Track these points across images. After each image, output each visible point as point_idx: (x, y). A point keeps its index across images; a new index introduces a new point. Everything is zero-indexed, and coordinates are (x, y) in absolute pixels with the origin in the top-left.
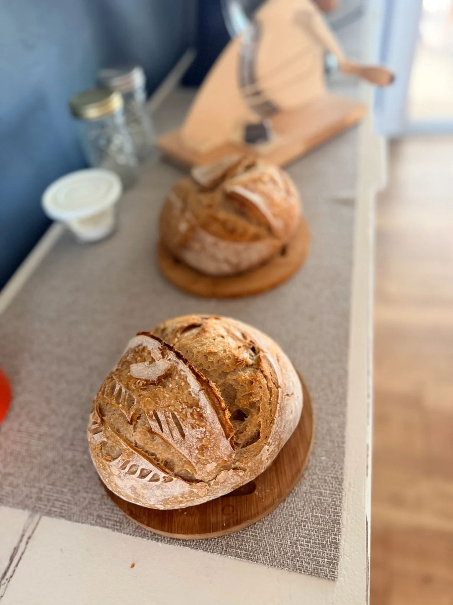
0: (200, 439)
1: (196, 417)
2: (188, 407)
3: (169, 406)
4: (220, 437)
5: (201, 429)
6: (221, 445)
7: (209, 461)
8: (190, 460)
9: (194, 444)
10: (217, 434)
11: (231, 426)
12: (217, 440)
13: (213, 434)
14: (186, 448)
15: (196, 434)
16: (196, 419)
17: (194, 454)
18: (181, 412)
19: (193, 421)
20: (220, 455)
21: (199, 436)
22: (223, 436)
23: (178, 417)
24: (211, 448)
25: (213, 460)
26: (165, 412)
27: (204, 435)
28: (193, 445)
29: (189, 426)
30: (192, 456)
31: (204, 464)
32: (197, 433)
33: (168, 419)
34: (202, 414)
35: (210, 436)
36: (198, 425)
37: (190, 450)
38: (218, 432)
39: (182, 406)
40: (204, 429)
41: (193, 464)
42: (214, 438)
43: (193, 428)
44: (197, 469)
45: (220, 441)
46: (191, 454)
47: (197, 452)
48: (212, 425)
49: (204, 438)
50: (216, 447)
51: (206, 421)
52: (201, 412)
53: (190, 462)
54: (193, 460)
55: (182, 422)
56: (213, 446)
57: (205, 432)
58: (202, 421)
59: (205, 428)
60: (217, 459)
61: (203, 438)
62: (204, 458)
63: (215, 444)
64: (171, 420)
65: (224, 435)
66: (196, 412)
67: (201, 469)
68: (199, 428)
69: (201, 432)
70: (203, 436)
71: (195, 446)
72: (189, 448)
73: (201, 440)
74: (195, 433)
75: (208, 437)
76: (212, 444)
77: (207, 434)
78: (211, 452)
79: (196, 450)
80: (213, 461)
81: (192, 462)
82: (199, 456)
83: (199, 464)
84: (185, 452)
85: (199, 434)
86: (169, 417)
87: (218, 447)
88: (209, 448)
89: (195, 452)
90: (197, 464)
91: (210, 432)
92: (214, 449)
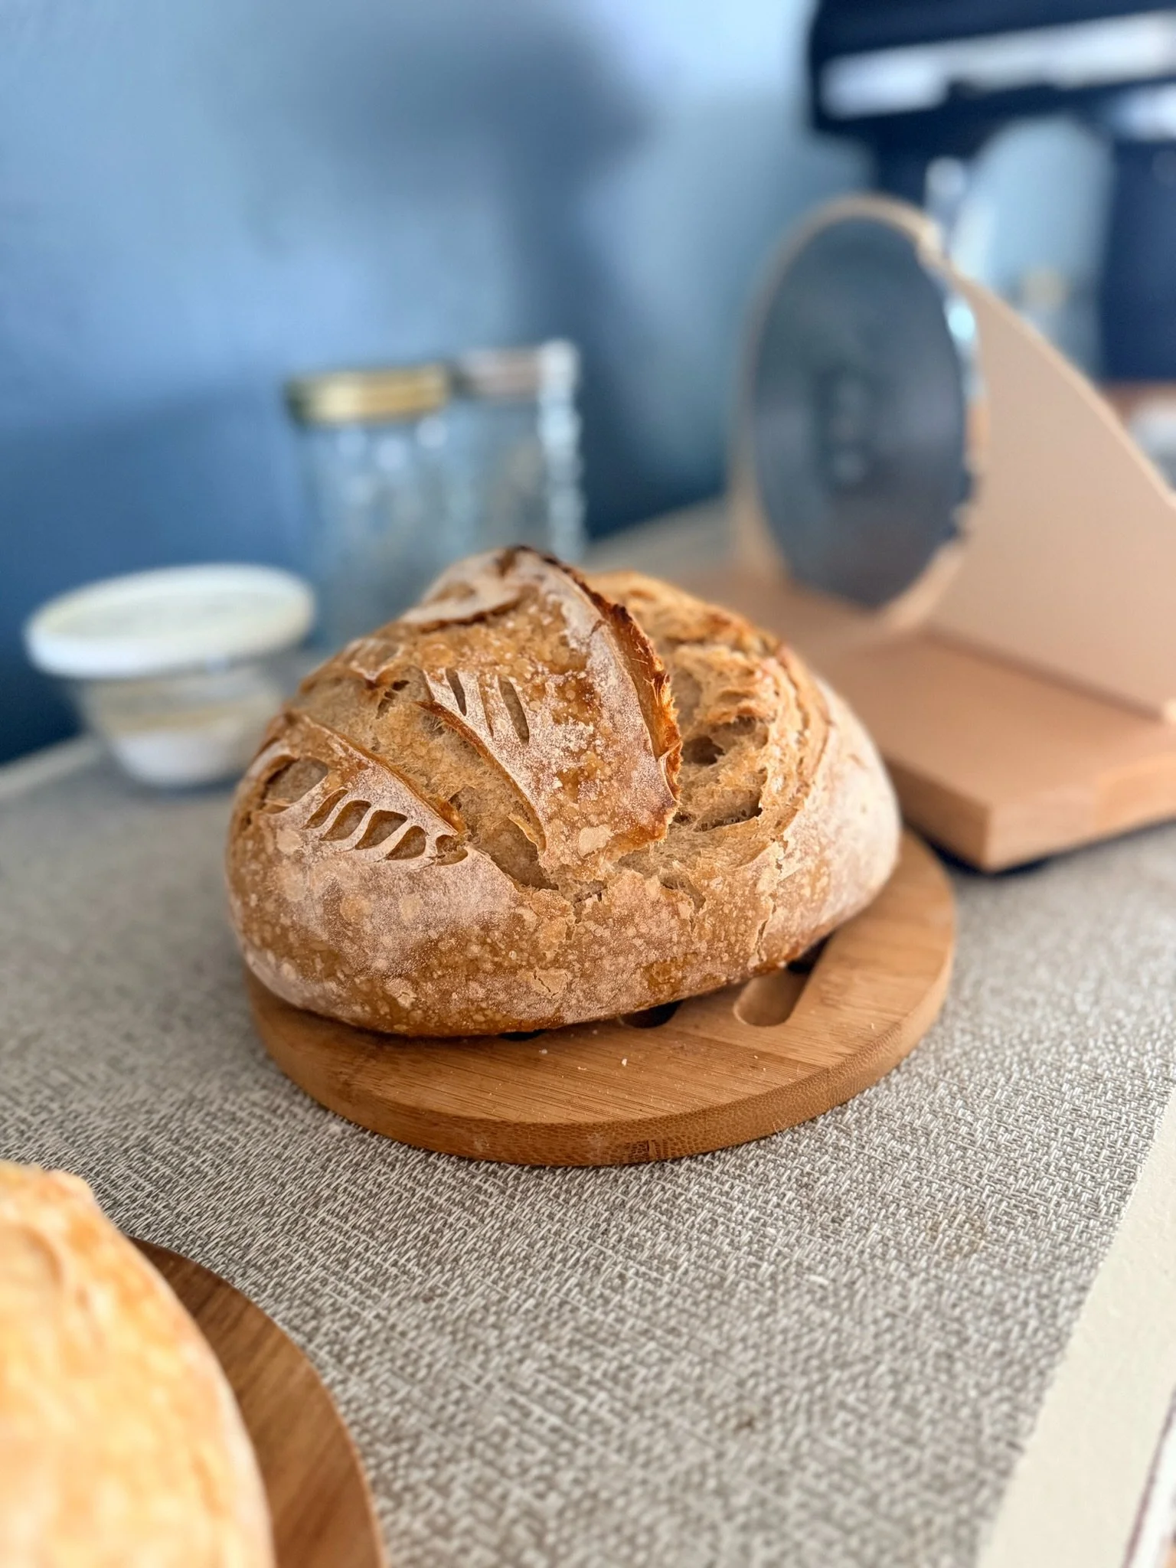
0: (572, 753)
1: (571, 695)
2: (552, 671)
3: (496, 664)
4: (637, 752)
5: (581, 726)
6: (635, 774)
7: (593, 819)
8: (533, 803)
9: (553, 761)
10: (630, 745)
11: (674, 728)
12: (625, 760)
13: (615, 742)
14: (527, 768)
15: (565, 737)
16: (569, 701)
17: (548, 789)
18: (527, 681)
19: (562, 705)
20: (629, 807)
21: (571, 745)
22: (646, 750)
23: (518, 689)
24: (602, 781)
25: (605, 818)
26: (483, 674)
27: (589, 743)
28: (549, 763)
29: (547, 714)
30: (539, 794)
31: (573, 826)
32: (568, 736)
33: (487, 689)
34: (591, 685)
35: (607, 746)
36: (575, 717)
37: (536, 775)
38: (631, 736)
39: (536, 668)
40: (591, 728)
41: (540, 815)
42: (617, 754)
43: (557, 721)
44: (547, 834)
45: (636, 763)
46: (537, 788)
47: (558, 784)
48: (618, 717)
49: (585, 751)
50: (620, 781)
51: (601, 705)
52: (590, 681)
53: (533, 810)
54: (541, 805)
55: (527, 703)
56: (611, 778)
57: (593, 736)
58: (588, 704)
59: (595, 726)
60: (615, 818)
61: (582, 751)
62: (576, 806)
63: (619, 771)
64: (495, 691)
65: (650, 744)
66: (573, 682)
67: (563, 838)
68: (575, 724)
69: (580, 736)
70: (585, 747)
71: (554, 767)
72: (539, 769)
73: (576, 755)
74: (561, 734)
75: (599, 750)
76: (608, 771)
77: (598, 742)
78: (601, 793)
79: (556, 778)
80: (603, 823)
81: (536, 808)
82: (561, 796)
83: (557, 822)
84: (522, 779)
85: (573, 738)
86: (491, 686)
87: (626, 782)
88: (597, 781)
89: (551, 784)
90: (550, 819)
91: (607, 737)
92: (612, 785)
